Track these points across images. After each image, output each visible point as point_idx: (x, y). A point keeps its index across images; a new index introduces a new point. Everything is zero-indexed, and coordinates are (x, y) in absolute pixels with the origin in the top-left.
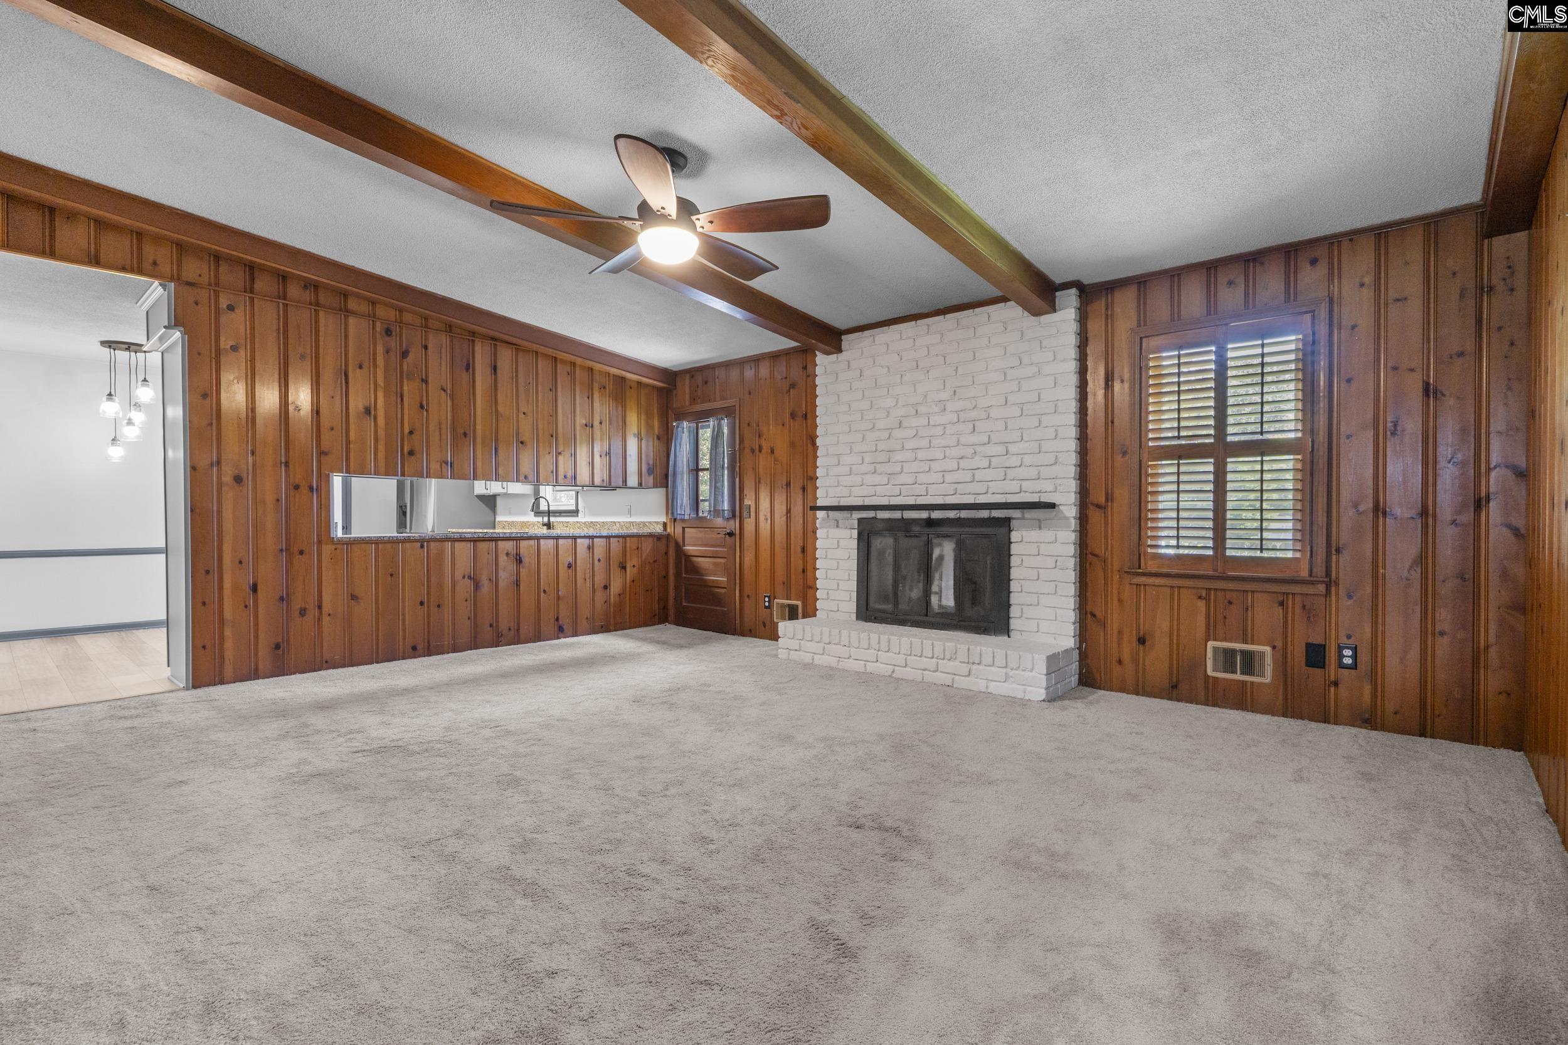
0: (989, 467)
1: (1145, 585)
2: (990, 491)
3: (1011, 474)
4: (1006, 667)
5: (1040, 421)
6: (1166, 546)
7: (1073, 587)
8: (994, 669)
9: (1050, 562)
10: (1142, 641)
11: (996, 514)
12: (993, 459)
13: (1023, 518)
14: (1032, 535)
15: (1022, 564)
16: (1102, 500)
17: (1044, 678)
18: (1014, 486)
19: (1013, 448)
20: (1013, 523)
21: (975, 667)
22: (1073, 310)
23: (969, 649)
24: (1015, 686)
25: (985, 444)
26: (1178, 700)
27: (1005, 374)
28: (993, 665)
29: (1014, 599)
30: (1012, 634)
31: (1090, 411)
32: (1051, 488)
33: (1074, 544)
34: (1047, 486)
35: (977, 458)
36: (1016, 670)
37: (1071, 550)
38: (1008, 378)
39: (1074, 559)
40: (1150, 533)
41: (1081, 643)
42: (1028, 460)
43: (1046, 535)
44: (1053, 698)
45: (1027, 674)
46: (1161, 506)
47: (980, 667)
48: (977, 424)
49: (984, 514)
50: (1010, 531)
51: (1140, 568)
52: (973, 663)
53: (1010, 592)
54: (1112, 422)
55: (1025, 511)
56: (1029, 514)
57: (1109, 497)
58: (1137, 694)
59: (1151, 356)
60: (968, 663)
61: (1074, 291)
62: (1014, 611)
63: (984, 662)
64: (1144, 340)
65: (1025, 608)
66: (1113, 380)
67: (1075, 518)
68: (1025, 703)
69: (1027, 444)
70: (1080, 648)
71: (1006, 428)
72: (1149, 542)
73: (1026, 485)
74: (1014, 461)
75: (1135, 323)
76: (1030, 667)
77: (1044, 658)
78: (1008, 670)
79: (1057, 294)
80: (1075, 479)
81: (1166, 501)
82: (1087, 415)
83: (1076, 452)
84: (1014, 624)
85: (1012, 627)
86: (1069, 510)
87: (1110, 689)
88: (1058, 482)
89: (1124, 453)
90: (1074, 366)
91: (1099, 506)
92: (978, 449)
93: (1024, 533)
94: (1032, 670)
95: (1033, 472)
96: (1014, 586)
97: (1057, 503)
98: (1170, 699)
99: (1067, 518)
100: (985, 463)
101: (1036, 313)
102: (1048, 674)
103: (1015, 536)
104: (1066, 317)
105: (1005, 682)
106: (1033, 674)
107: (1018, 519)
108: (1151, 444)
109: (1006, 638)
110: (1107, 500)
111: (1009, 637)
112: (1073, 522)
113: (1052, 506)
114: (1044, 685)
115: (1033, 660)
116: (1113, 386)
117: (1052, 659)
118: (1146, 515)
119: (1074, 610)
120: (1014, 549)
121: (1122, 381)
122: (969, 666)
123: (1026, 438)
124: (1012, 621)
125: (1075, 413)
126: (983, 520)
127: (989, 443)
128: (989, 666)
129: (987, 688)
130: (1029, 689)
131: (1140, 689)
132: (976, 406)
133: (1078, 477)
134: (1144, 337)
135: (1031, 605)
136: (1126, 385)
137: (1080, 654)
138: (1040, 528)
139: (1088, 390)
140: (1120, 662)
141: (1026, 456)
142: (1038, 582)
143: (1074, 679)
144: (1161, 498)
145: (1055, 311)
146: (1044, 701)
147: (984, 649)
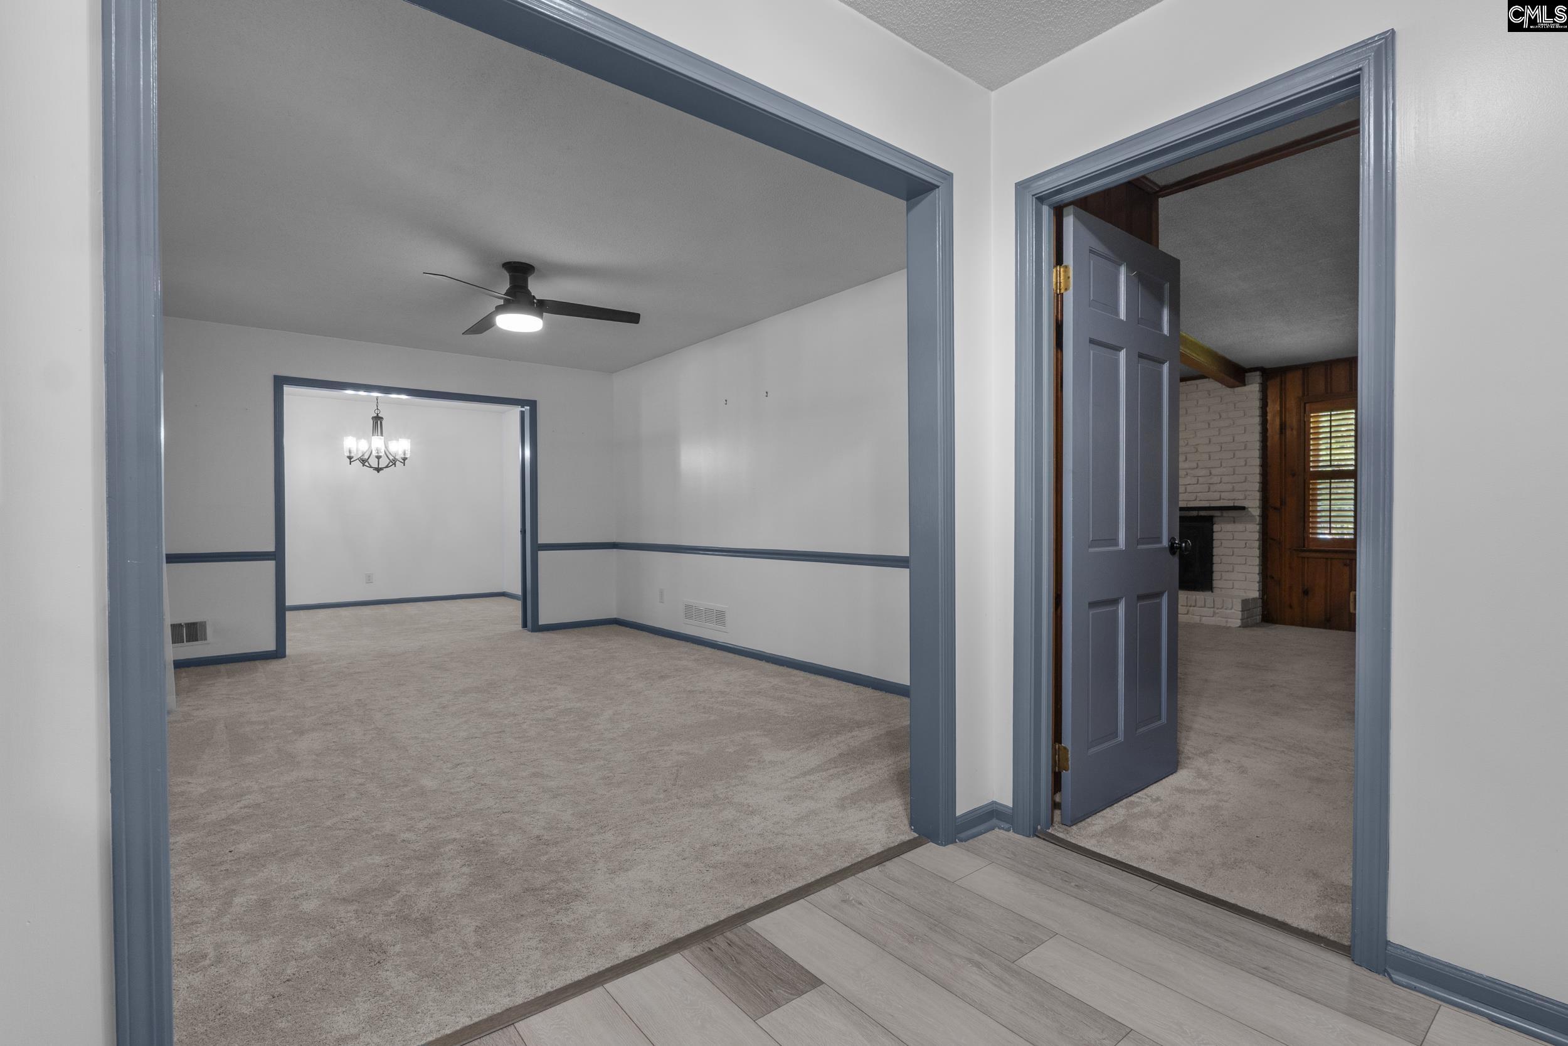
0: (1197, 483)
1: (1308, 558)
2: (1198, 499)
3: (1213, 488)
4: (1214, 607)
5: (1234, 454)
6: (1324, 535)
7: (1258, 559)
8: (1205, 609)
9: (1242, 544)
10: (1306, 592)
11: (1202, 513)
12: (1200, 478)
13: (1222, 516)
14: (1229, 527)
15: (1221, 545)
16: (1278, 505)
17: (1240, 613)
18: (1216, 496)
19: (1214, 472)
20: (1215, 519)
21: (1192, 608)
22: (1258, 385)
23: (1187, 598)
24: (1219, 619)
25: (1194, 468)
26: (1331, 628)
27: (1209, 424)
28: (1205, 607)
29: (1216, 568)
30: (1215, 590)
31: (1269, 449)
32: (1242, 497)
33: (1259, 532)
34: (1240, 496)
35: (1189, 477)
36: (1221, 609)
37: (1257, 536)
38: (1211, 426)
39: (1258, 542)
40: (1311, 525)
41: (1263, 595)
42: (1225, 479)
43: (1239, 527)
44: (1245, 625)
45: (1229, 611)
46: (1319, 508)
47: (1195, 608)
48: (1188, 455)
49: (1194, 513)
50: (1213, 524)
51: (1304, 547)
52: (1191, 606)
53: (1213, 564)
54: (1285, 455)
55: (1223, 511)
56: (1225, 513)
57: (1283, 503)
58: (1303, 626)
59: (1312, 415)
60: (1187, 606)
61: (1258, 373)
62: (1216, 576)
63: (1198, 605)
64: (1307, 405)
65: (1223, 574)
66: (1285, 429)
67: (1259, 516)
68: (1228, 629)
69: (1224, 469)
70: (1262, 599)
71: (1210, 459)
72: (1311, 531)
73: (1224, 495)
74: (1216, 480)
75: (1300, 394)
76: (1230, 607)
77: (1240, 601)
78: (1215, 609)
79: (1247, 374)
80: (1259, 491)
81: (1323, 505)
82: (1267, 450)
83: (1259, 474)
84: (1215, 584)
85: (1214, 586)
86: (1256, 512)
87: (1284, 623)
88: (1248, 493)
89: (1294, 475)
90: (1258, 420)
91: (1275, 508)
92: (1189, 471)
93: (1223, 526)
94: (1231, 609)
95: (1229, 487)
96: (1216, 559)
97: (1246, 506)
98: (1325, 628)
99: (1253, 516)
100: (1194, 481)
101: (1232, 386)
102: (1242, 611)
103: (1216, 527)
104: (1252, 390)
105: (1213, 617)
106: (1233, 611)
107: (1218, 517)
108: (1311, 469)
109: (1210, 592)
110: (1281, 504)
111: (1212, 592)
112: (1258, 518)
113: (1243, 508)
114: (1240, 617)
115: (1232, 602)
116: (1285, 433)
117: (1245, 602)
118: (1309, 514)
119: (1259, 574)
120: (1215, 536)
121: (1292, 429)
122: (1188, 607)
123: (1224, 465)
124: (1214, 582)
125: (1259, 450)
126: (1194, 517)
127: (1197, 468)
128: (1201, 607)
129: (1200, 621)
130: (1229, 620)
131: (1305, 622)
132: (1188, 443)
133: (1261, 490)
134: (1308, 403)
135: (1228, 571)
136: (1295, 432)
137: (1263, 602)
138: (1234, 522)
139: (1268, 435)
140: (1291, 607)
141: (1224, 477)
142: (1233, 557)
143: (1259, 618)
144: (1319, 503)
145: (1245, 385)
146: (1240, 627)
147: (1197, 597)
